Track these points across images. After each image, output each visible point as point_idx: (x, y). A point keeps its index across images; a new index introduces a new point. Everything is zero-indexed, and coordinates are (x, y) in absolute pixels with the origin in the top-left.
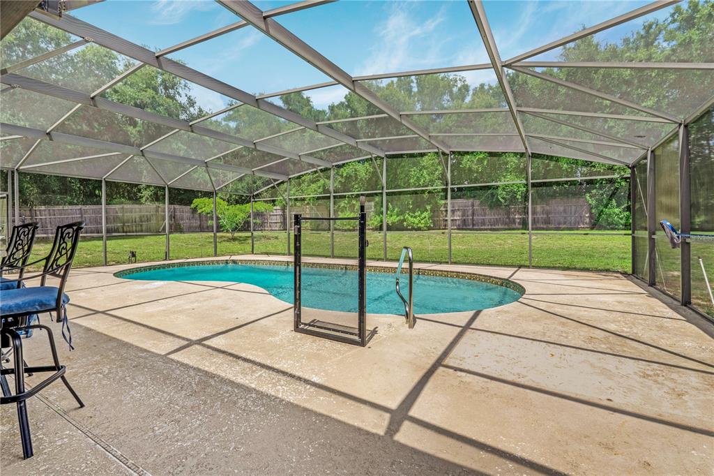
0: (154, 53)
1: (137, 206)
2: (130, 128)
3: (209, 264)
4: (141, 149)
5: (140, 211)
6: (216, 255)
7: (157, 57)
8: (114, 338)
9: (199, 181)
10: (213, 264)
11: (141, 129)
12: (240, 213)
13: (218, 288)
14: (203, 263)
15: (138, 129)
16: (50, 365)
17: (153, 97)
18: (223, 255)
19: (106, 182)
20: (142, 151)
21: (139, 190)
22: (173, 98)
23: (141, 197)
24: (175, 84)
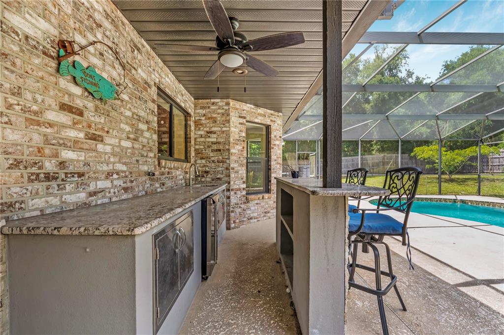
0: (417, 33)
1: (370, 156)
2: (366, 105)
3: (437, 201)
4: (387, 115)
5: (373, 160)
6: (440, 193)
7: (419, 35)
8: (397, 254)
9: (415, 134)
10: (440, 201)
11: (373, 104)
12: (459, 157)
13: (466, 226)
14: (431, 199)
15: (371, 104)
16: (371, 267)
17: (381, 79)
18: (445, 194)
19: (361, 141)
20: (387, 116)
21: (372, 146)
22: (395, 76)
23: (373, 150)
24: (398, 65)
